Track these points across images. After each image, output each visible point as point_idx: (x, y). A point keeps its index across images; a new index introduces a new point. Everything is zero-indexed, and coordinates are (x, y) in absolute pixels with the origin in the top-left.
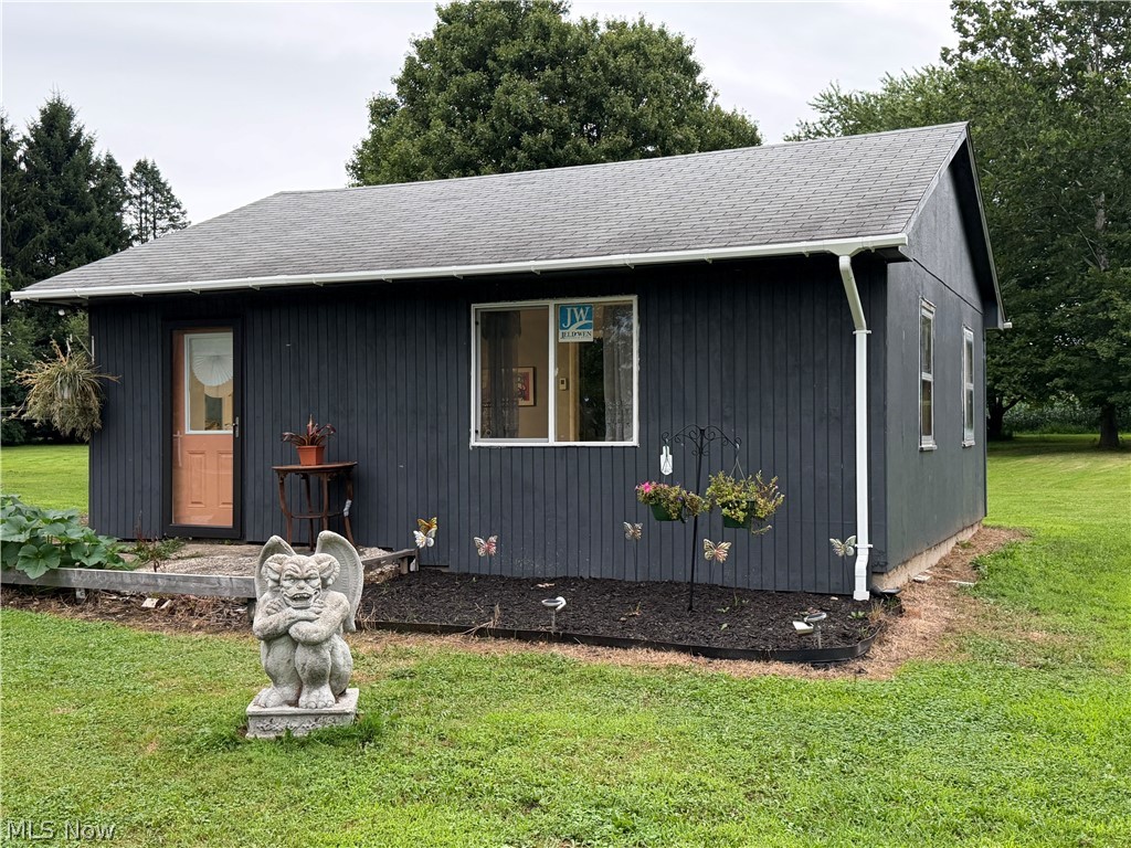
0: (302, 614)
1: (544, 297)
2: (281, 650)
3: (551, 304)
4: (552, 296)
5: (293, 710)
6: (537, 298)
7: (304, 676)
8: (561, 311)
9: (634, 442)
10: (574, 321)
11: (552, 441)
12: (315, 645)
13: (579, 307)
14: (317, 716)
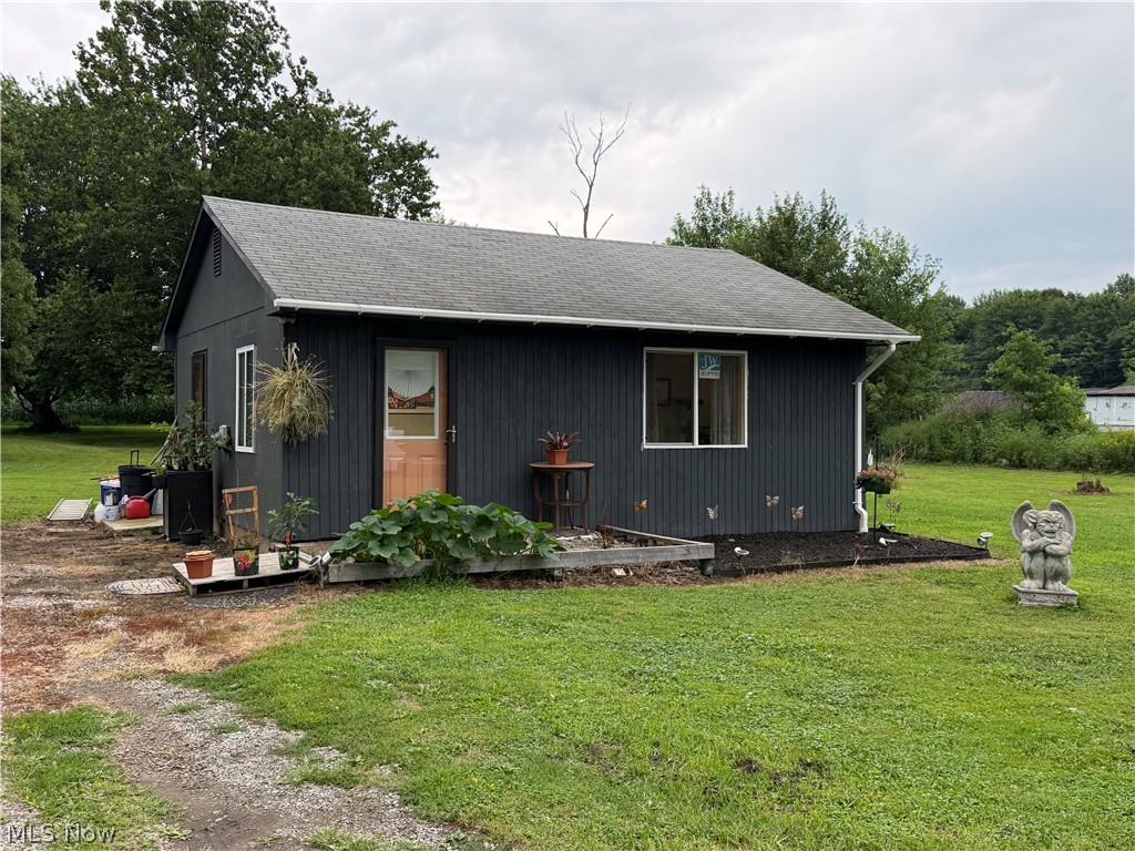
0: (1052, 540)
1: (692, 347)
2: (1039, 559)
3: (697, 352)
4: (696, 347)
5: (1044, 591)
6: (687, 347)
7: (1049, 574)
8: (701, 355)
9: (746, 446)
10: (709, 365)
11: (697, 445)
12: (1059, 557)
13: (713, 355)
14: (1059, 596)
